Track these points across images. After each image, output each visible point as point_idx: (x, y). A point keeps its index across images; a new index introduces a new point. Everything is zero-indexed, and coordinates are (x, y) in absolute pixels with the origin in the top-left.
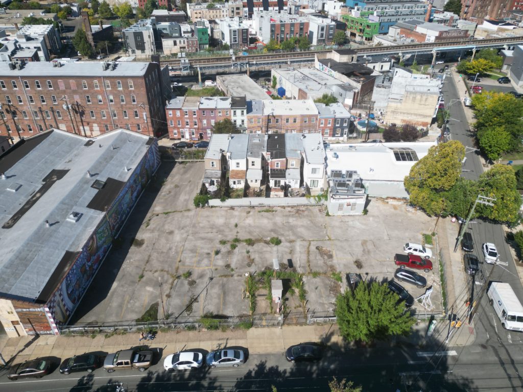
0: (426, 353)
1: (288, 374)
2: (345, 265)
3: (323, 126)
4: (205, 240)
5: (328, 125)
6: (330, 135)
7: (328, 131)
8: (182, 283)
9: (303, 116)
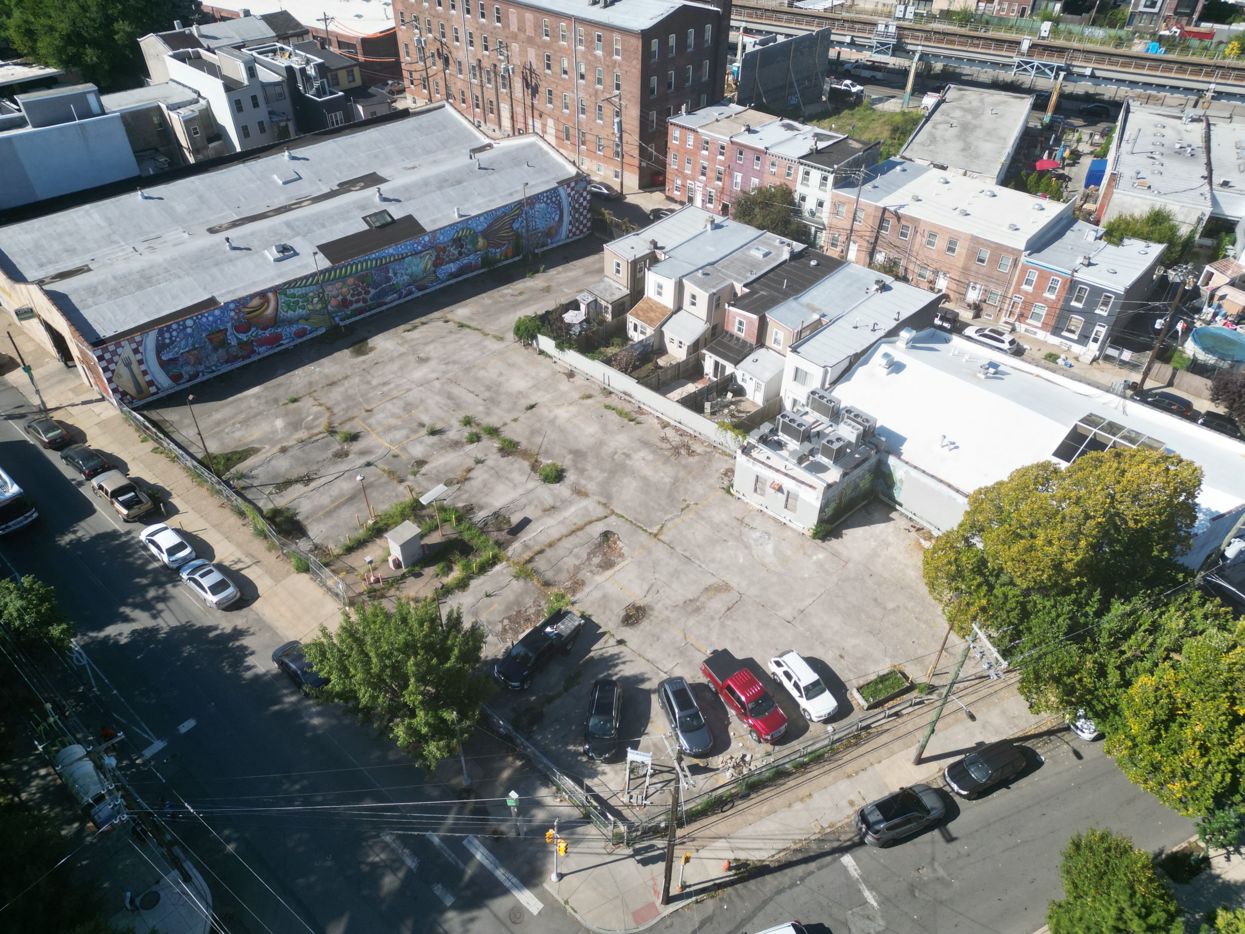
0: (486, 852)
1: (248, 675)
2: (605, 597)
3: (1029, 289)
4: (449, 402)
5: (1047, 295)
6: (1045, 326)
7: (1044, 313)
8: (327, 446)
9: (975, 239)
